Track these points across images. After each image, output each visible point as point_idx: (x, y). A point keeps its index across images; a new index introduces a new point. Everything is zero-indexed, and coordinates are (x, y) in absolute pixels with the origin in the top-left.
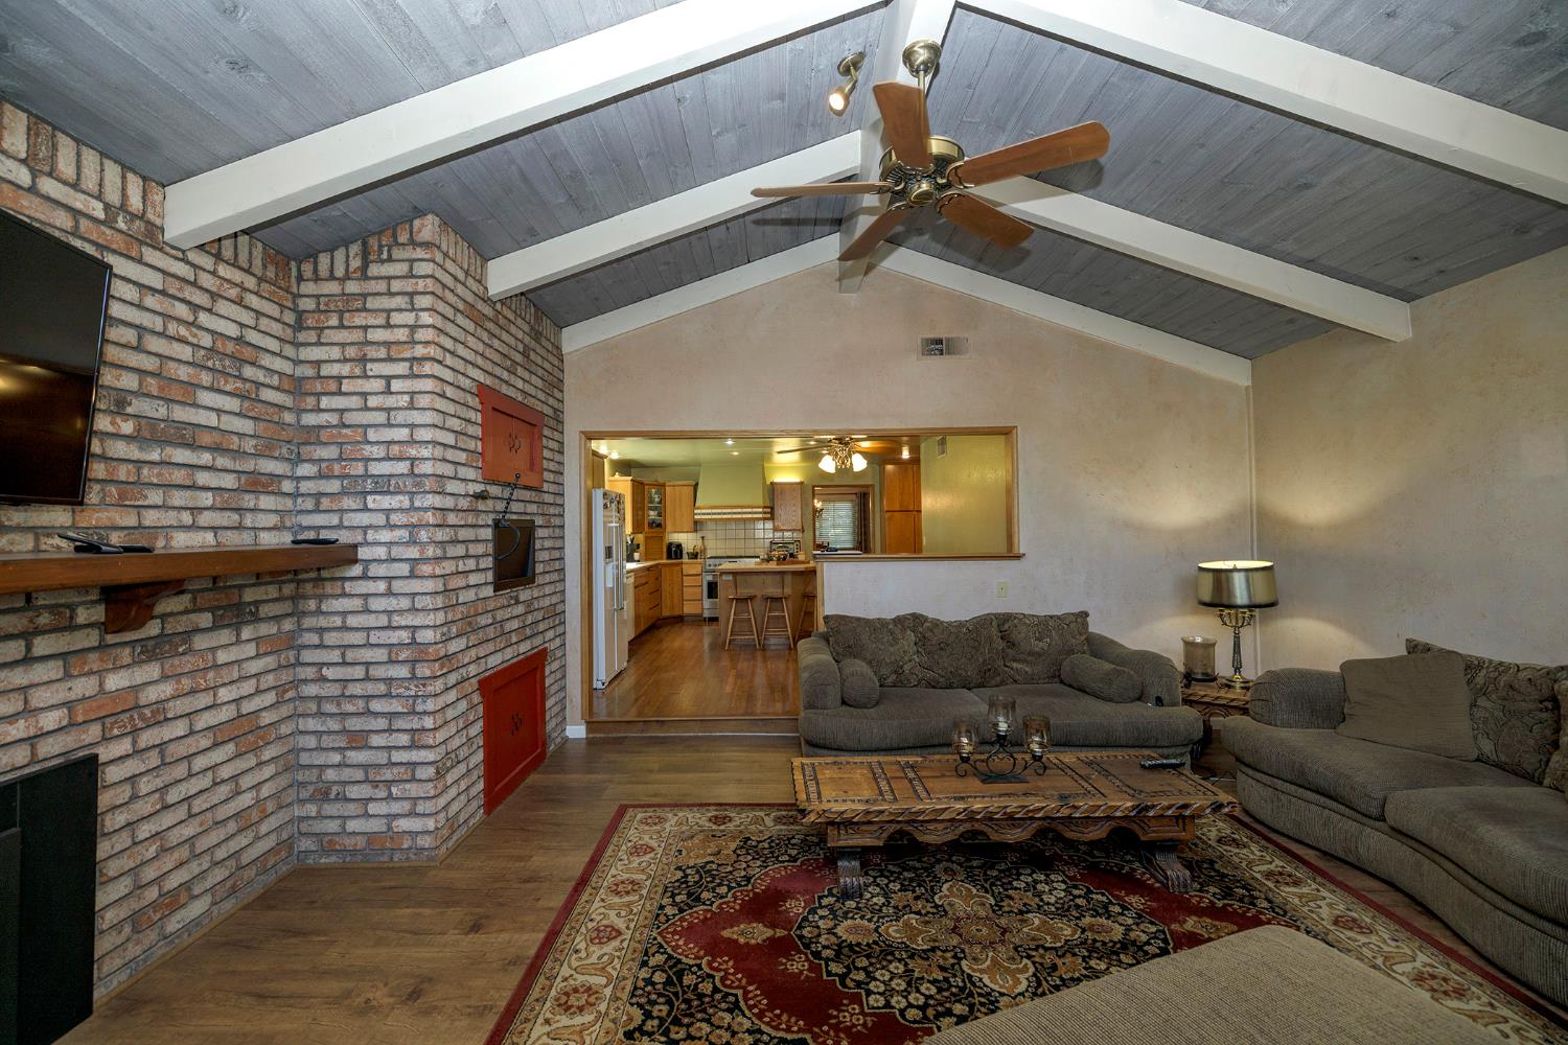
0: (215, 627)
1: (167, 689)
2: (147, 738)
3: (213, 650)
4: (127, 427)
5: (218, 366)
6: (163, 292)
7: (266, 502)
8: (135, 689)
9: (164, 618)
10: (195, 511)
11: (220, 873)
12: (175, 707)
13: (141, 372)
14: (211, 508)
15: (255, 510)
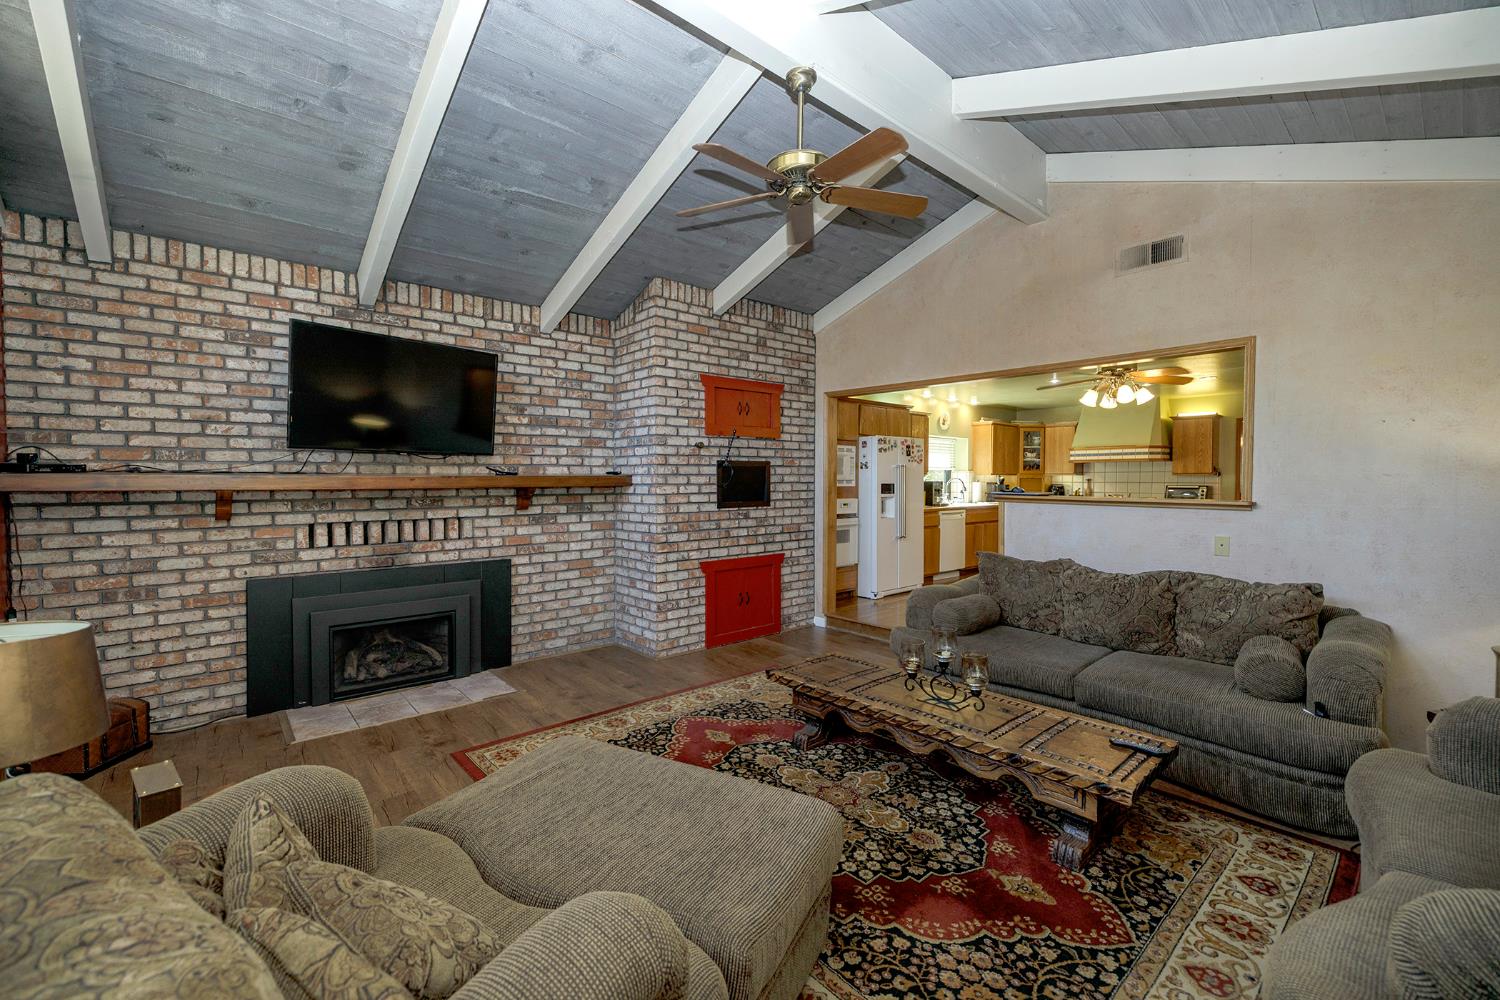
0: (568, 513)
1: (545, 539)
2: (535, 559)
3: (568, 524)
4: (525, 421)
5: (569, 385)
6: (541, 356)
7: (597, 452)
8: (531, 536)
9: (542, 505)
10: (558, 457)
11: (571, 631)
12: (549, 548)
13: (531, 395)
14: (566, 456)
15: (591, 456)
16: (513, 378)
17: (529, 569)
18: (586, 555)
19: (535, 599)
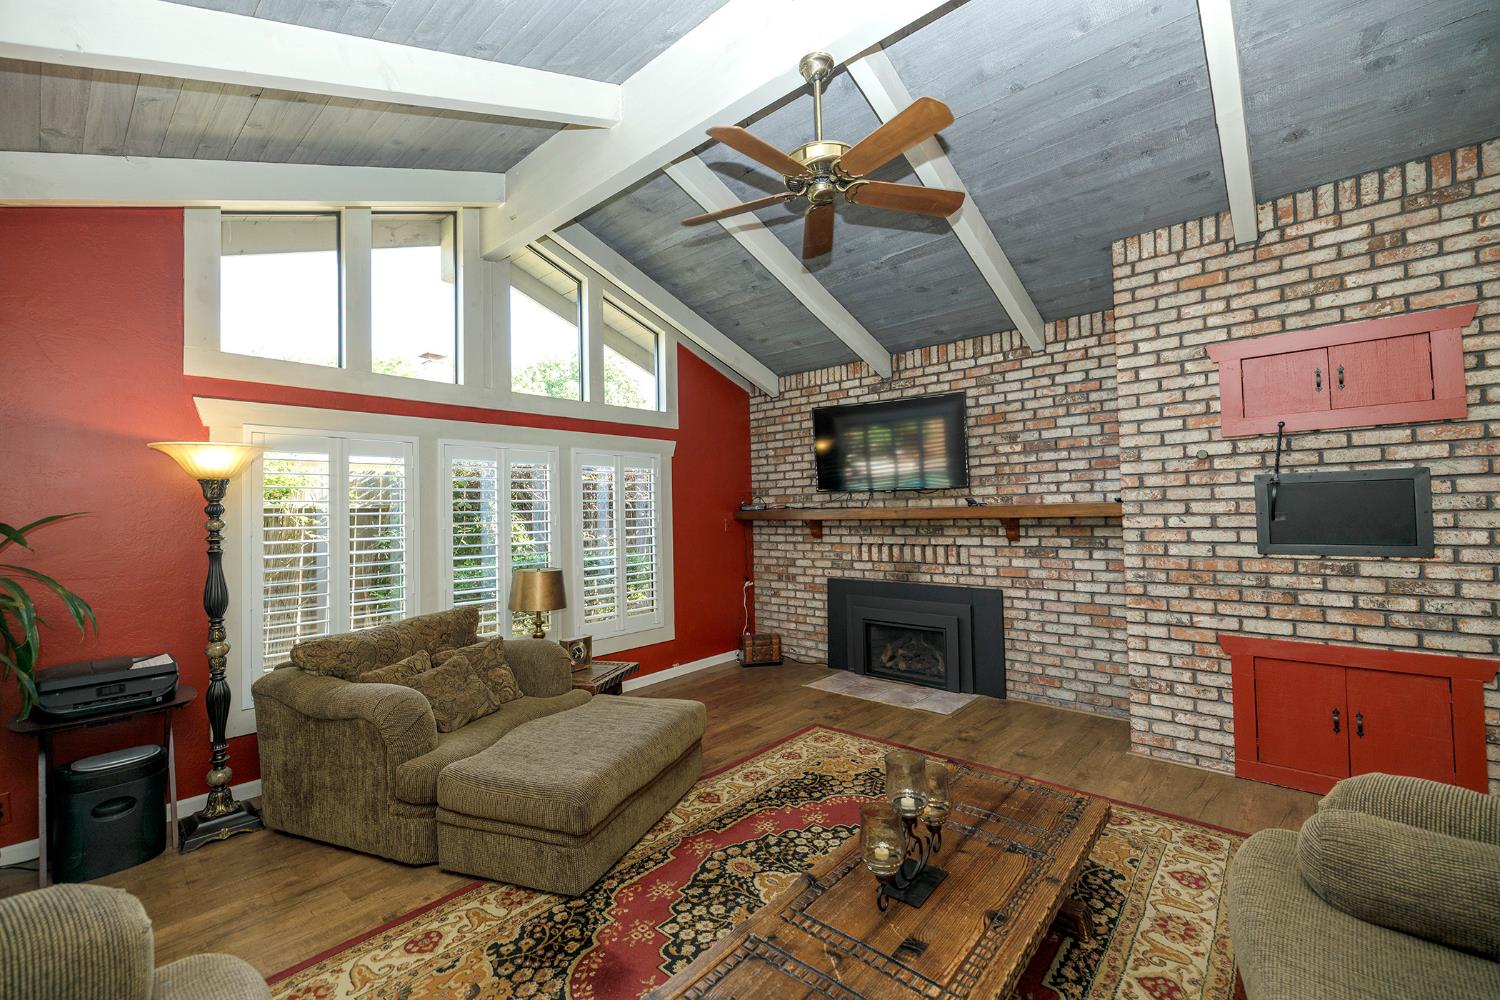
0: (1072, 547)
1: (1043, 574)
2: (1033, 594)
3: (1073, 561)
4: (1018, 448)
5: (1070, 400)
6: (1034, 377)
8: (1027, 569)
9: (1040, 538)
10: (1058, 484)
11: (1081, 687)
12: (1049, 584)
13: (1024, 421)
14: (1070, 481)
15: (1104, 479)
16: (1004, 408)
17: (1026, 605)
18: (1098, 599)
19: (1034, 637)
